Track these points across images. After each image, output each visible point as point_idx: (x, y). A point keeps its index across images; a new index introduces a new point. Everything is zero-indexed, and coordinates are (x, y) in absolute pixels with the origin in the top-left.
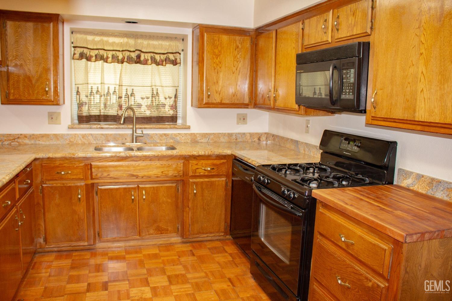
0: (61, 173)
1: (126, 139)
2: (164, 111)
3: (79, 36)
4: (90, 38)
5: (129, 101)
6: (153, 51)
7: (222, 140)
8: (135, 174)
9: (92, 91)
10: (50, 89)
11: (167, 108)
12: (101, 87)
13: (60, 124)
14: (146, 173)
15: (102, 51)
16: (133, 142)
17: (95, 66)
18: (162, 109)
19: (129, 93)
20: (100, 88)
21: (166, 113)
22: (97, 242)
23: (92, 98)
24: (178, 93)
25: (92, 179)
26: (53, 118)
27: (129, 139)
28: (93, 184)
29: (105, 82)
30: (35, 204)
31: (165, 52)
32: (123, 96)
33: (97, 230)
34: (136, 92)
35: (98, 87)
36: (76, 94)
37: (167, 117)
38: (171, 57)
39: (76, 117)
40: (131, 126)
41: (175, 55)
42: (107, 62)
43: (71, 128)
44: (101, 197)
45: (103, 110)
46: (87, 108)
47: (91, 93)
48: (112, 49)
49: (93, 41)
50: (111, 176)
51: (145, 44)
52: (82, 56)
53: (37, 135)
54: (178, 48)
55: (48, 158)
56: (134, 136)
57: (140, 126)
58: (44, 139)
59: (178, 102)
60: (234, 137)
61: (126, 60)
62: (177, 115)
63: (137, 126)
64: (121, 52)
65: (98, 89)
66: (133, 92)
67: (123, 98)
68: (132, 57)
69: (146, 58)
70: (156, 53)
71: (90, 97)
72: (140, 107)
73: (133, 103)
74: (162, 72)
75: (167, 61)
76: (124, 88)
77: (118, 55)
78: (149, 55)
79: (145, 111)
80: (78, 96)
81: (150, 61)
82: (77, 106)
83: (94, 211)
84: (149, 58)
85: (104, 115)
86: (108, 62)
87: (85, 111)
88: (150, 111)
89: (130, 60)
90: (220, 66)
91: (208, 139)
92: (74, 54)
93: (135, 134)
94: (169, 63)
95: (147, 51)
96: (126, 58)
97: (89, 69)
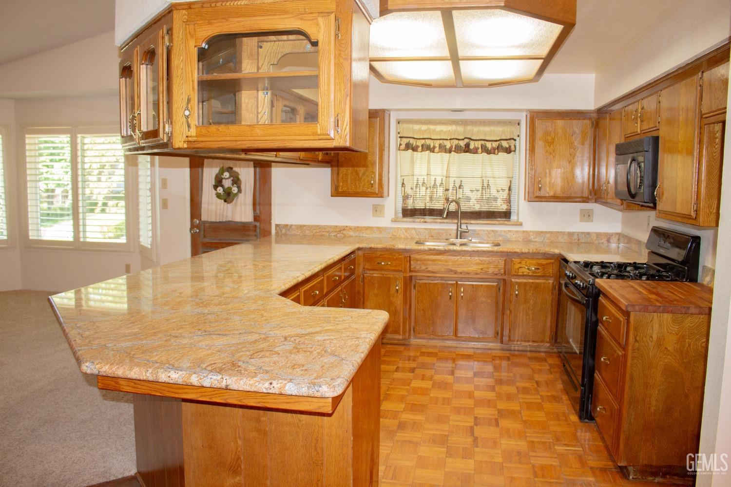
0: (381, 263)
1: (450, 235)
2: (496, 206)
3: (405, 126)
4: (416, 127)
5: (456, 194)
6: (484, 138)
7: (561, 239)
8: (453, 269)
9: (417, 183)
10: (375, 182)
11: (499, 202)
12: (427, 178)
13: (384, 217)
14: (465, 269)
15: (429, 140)
16: (457, 238)
17: (421, 157)
18: (493, 203)
19: (457, 185)
20: (425, 180)
21: (499, 208)
22: (412, 337)
23: (418, 190)
24: (512, 184)
25: (410, 271)
26: (377, 210)
27: (454, 235)
28: (411, 277)
29: (432, 173)
30: (356, 292)
31: (498, 139)
32: (451, 189)
33: (413, 325)
34: (464, 184)
35: (424, 179)
36: (401, 186)
37: (499, 212)
38: (505, 144)
39: (400, 211)
40: (456, 221)
41: (509, 141)
42: (433, 152)
43: (394, 221)
44: (418, 291)
45: (428, 204)
46: (411, 201)
47: (417, 185)
48: (439, 138)
49: (420, 131)
50: (429, 269)
51: (476, 132)
52: (408, 147)
53: (361, 227)
54: (513, 134)
55: (370, 248)
56: (459, 232)
57: (466, 222)
58: (368, 231)
59: (512, 195)
60: (576, 237)
61: (453, 149)
62: (510, 209)
63: (463, 221)
64: (449, 141)
65: (424, 181)
66: (461, 183)
67: (450, 191)
68: (461, 146)
69: (477, 146)
70: (487, 141)
71: (416, 189)
72: (469, 200)
73: (461, 196)
74: (494, 161)
75: (499, 150)
76: (452, 180)
77: (445, 144)
78: (480, 143)
79: (474, 206)
80: (403, 188)
81: (480, 150)
82: (402, 199)
83: (410, 305)
84: (480, 147)
85: (429, 209)
86: (435, 151)
87: (410, 205)
88: (479, 205)
89: (458, 150)
90: (554, 155)
91: (543, 239)
92: (400, 145)
93: (459, 229)
94: (502, 151)
95: (478, 138)
96: (454, 147)
97: (415, 160)
